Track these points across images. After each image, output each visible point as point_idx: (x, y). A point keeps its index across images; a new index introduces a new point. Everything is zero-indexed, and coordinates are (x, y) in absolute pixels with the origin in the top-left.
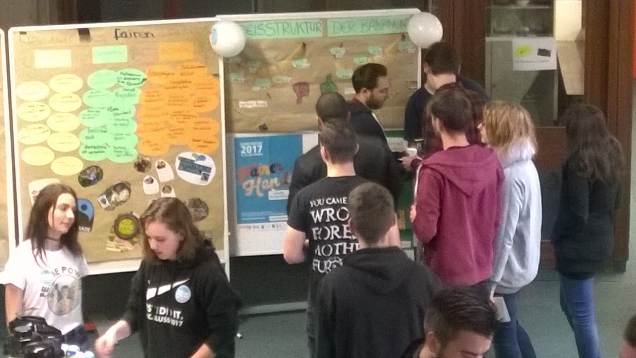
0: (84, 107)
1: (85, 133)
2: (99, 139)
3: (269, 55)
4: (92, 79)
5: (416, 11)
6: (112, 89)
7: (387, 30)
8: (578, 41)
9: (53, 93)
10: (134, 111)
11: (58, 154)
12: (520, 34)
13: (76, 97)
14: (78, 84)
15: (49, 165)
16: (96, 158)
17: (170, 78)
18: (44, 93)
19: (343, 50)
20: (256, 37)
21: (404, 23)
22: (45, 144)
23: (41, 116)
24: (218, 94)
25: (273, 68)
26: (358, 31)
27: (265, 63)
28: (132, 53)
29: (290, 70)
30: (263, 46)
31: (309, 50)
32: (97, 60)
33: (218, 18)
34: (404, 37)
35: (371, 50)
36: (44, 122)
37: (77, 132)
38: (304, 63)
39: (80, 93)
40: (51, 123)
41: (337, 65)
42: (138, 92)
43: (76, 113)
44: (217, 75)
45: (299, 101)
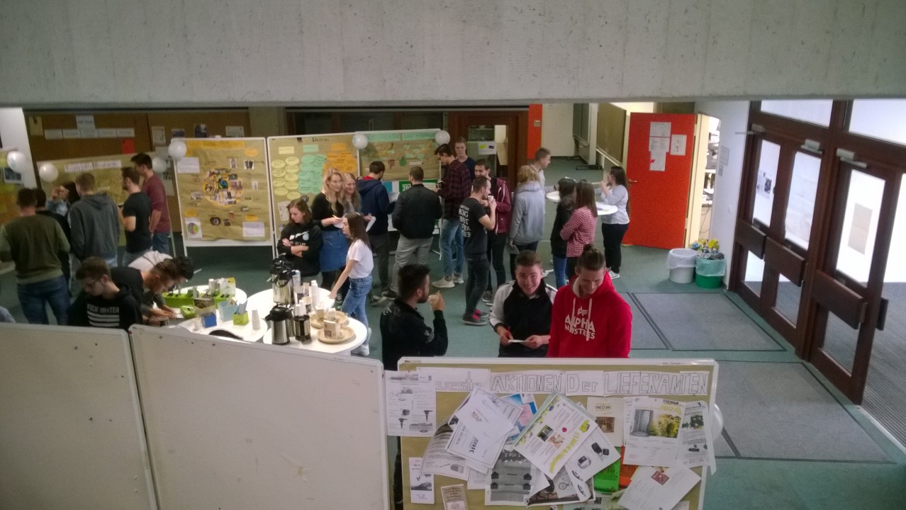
0: (300, 171)
1: (300, 182)
2: (307, 184)
3: (378, 148)
4: (304, 159)
5: (439, 130)
6: (312, 163)
7: (427, 138)
8: (505, 143)
9: (286, 165)
10: (321, 172)
11: (290, 191)
12: (481, 140)
13: (296, 167)
14: (297, 161)
15: (286, 196)
16: (306, 192)
17: (337, 158)
18: (283, 165)
19: (408, 147)
20: (372, 141)
21: (434, 134)
22: (284, 186)
23: (282, 175)
24: (357, 165)
25: (379, 154)
26: (415, 138)
27: (376, 152)
28: (320, 148)
29: (387, 155)
30: (375, 145)
31: (394, 146)
32: (305, 151)
33: (356, 133)
34: (434, 140)
35: (420, 146)
36: (284, 177)
37: (297, 181)
38: (393, 152)
39: (298, 165)
40: (287, 177)
41: (406, 152)
42: (323, 164)
43: (297, 173)
44: (356, 157)
45: (390, 168)
